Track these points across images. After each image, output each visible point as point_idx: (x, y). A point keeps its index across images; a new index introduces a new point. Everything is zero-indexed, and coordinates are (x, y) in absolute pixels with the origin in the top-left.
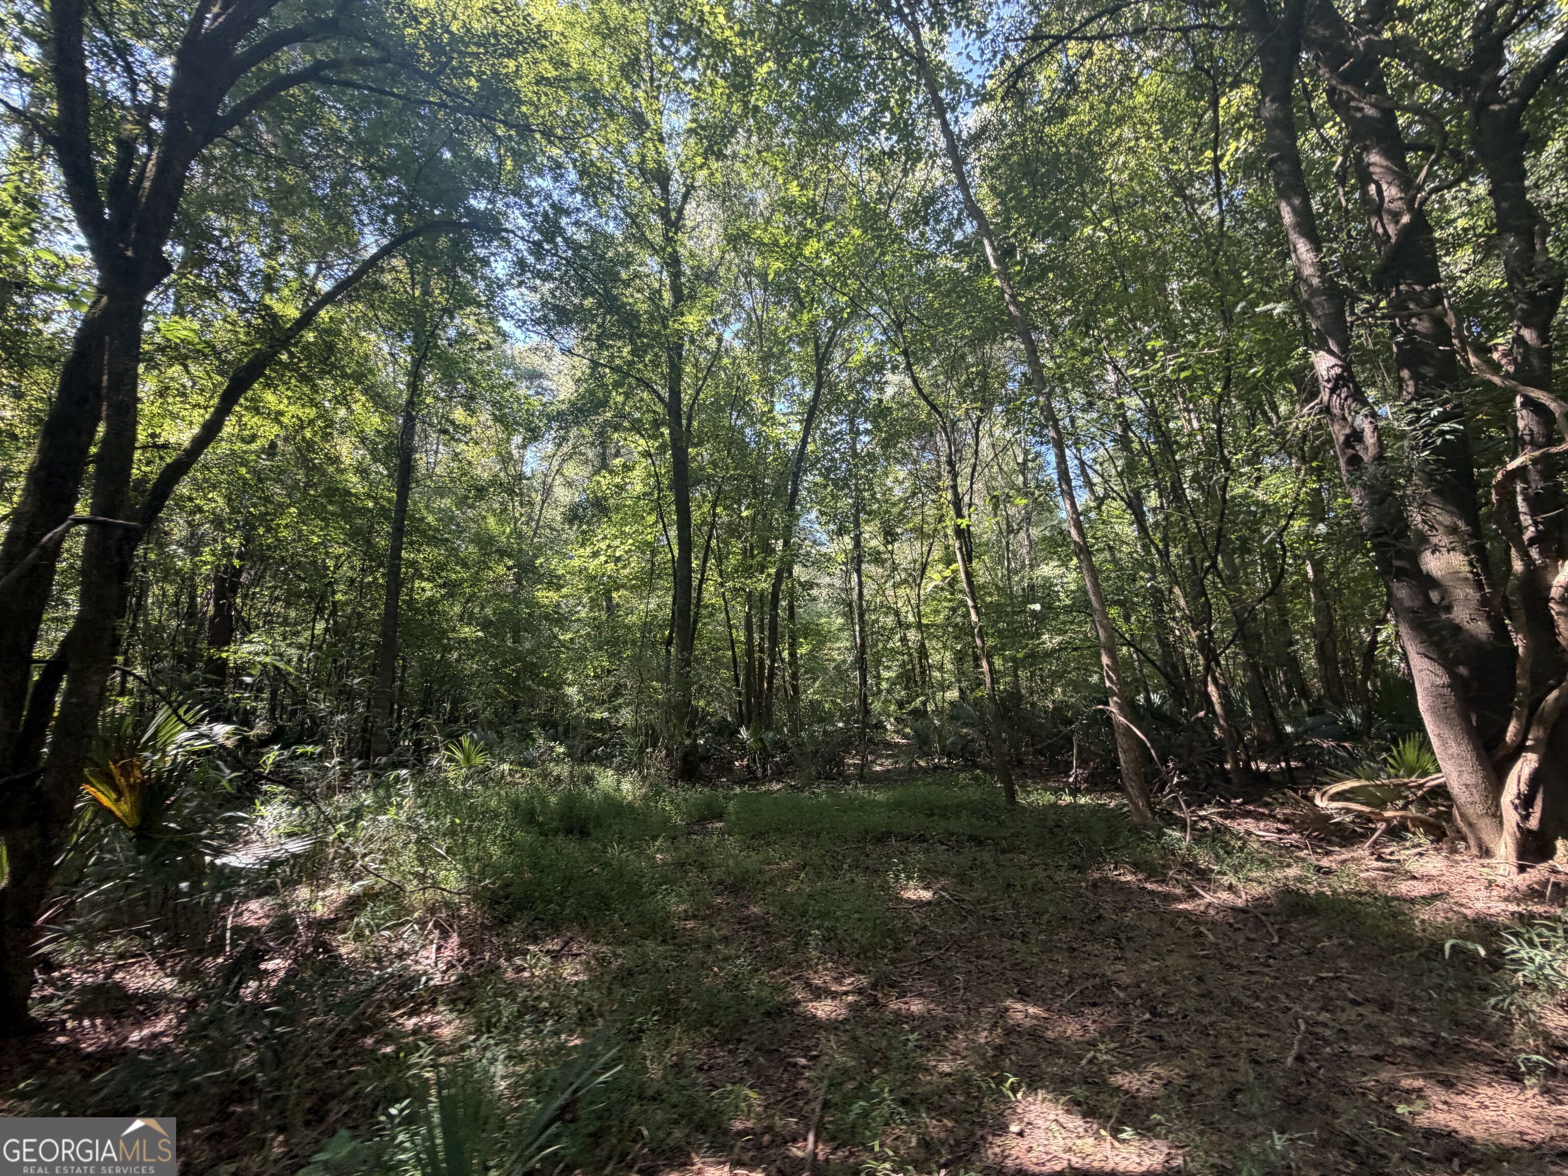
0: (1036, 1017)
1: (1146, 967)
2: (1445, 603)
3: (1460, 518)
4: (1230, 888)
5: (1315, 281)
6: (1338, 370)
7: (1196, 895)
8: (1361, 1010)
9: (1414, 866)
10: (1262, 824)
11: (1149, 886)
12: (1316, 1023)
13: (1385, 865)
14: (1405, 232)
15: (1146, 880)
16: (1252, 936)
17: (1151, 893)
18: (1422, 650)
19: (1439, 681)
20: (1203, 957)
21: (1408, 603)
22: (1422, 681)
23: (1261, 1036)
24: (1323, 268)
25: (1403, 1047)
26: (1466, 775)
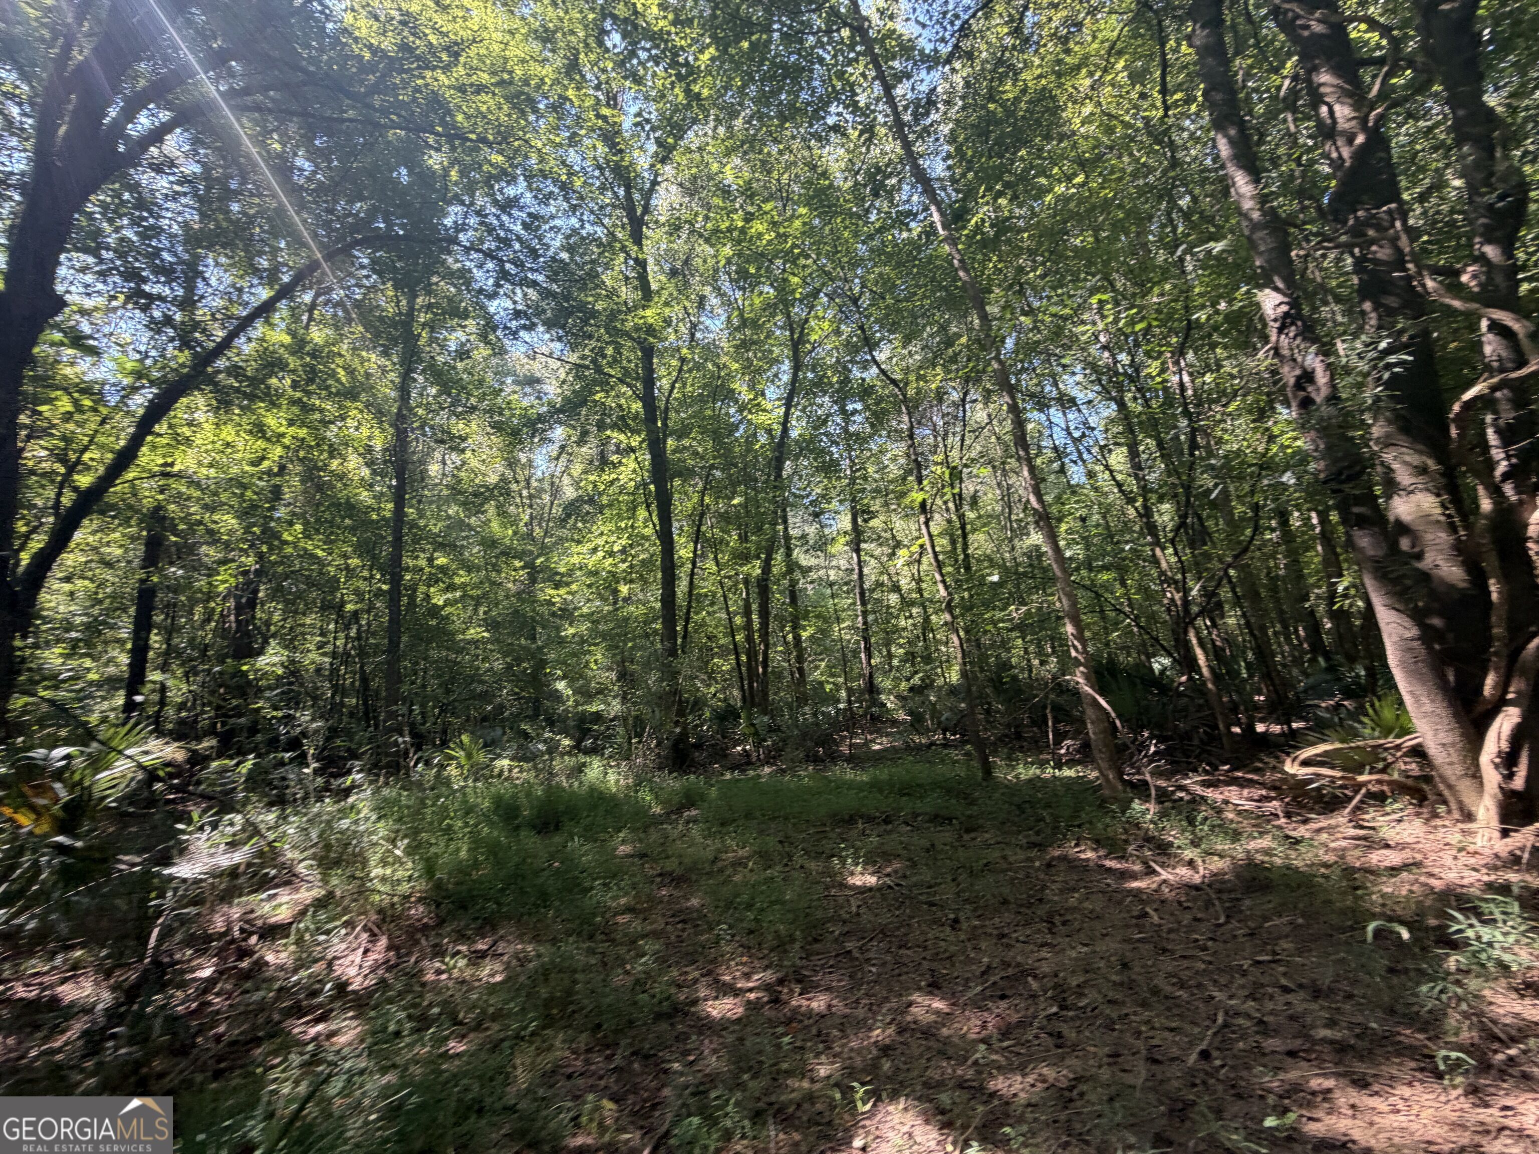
0: (938, 1012)
1: (1074, 954)
2: (1417, 550)
3: (1430, 457)
4: (1191, 863)
5: (1256, 215)
6: (1285, 308)
7: (1153, 872)
8: (1290, 997)
9: (1389, 833)
10: (1245, 792)
11: (1109, 863)
12: (1237, 1014)
13: (1361, 832)
14: (1361, 154)
15: (1106, 857)
16: (1199, 916)
17: (1110, 870)
18: (1388, 602)
19: (1408, 634)
20: (1139, 940)
21: (1371, 552)
22: (1390, 635)
23: (1172, 1030)
24: (1263, 199)
25: (1324, 1040)
26: (1442, 735)
